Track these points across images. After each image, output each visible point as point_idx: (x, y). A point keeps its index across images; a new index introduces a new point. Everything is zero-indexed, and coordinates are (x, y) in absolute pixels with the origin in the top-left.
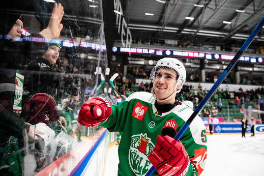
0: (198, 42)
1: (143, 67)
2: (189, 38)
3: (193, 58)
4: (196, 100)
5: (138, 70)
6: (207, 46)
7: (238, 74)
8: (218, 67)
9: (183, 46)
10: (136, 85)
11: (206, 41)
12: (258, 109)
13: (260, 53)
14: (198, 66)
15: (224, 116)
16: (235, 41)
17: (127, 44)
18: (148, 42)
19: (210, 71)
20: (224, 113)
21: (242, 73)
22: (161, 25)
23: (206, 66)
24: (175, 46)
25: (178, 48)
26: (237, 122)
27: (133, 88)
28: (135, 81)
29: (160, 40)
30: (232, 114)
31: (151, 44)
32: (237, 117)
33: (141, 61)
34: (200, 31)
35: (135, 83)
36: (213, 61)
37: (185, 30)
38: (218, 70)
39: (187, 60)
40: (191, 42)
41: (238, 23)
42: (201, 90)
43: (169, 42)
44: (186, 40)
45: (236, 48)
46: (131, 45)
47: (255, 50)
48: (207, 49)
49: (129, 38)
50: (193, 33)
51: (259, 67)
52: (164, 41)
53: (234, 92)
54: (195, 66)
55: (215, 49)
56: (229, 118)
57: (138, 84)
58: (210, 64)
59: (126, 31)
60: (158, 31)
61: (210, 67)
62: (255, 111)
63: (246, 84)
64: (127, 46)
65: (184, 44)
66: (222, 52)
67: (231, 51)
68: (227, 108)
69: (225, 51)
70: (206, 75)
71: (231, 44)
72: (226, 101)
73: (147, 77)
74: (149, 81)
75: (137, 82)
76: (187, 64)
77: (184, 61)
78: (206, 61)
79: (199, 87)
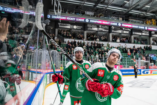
0: (108, 14)
1: (70, 30)
2: (102, 11)
3: (104, 25)
5: (65, 32)
6: (114, 17)
7: (133, 37)
8: (120, 32)
9: (97, 17)
10: (64, 43)
11: (113, 14)
12: (144, 60)
13: (146, 23)
14: (107, 31)
15: (123, 64)
16: (131, 15)
17: (58, 14)
18: (73, 12)
19: (115, 34)
20: (124, 63)
21: (135, 36)
22: (83, 1)
23: (113, 31)
24: (92, 16)
25: (94, 18)
26: (131, 68)
27: (63, 45)
28: (64, 40)
29: (81, 12)
30: (128, 63)
31: (75, 14)
32: (131, 64)
33: (68, 26)
34: (109, 7)
35: (63, 42)
36: (117, 28)
37: (99, 5)
38: (120, 34)
39: (100, 26)
40: (103, 14)
41: (134, 3)
42: (109, 47)
43: (88, 13)
44: (100, 12)
45: (132, 20)
46: (61, 14)
47: (144, 21)
48: (114, 19)
49: (60, 9)
50: (104, 8)
51: (145, 33)
52: (84, 12)
53: (130, 49)
54: (105, 30)
55: (119, 20)
56: (127, 65)
57: (66, 42)
58: (115, 29)
59: (57, 3)
60: (81, 5)
61: (115, 32)
62: (142, 61)
63: (137, 43)
64: (58, 15)
66: (123, 21)
67: (129, 21)
68: (125, 59)
69: (125, 21)
70: (112, 37)
71: (128, 16)
72: (125, 54)
73: (72, 37)
74: (73, 40)
75: (65, 41)
76: (100, 29)
77: (98, 27)
78: (113, 27)
79: (108, 45)
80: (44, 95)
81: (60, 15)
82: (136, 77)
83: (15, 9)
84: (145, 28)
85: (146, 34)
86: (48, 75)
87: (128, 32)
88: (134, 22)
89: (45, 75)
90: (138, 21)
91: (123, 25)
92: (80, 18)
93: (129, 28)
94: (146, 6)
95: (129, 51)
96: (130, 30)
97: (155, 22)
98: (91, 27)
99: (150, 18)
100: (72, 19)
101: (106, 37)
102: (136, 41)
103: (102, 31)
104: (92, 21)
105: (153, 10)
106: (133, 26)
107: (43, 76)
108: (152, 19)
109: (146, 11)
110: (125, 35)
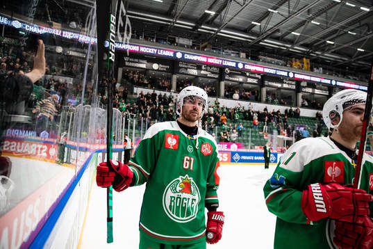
0: (219, 44)
1: (145, 71)
2: (208, 38)
3: (211, 65)
4: (211, 119)
5: (137, 76)
6: (230, 52)
7: (264, 90)
8: (241, 79)
9: (198, 49)
10: (134, 96)
11: (229, 44)
12: (284, 135)
13: (291, 66)
14: (217, 76)
15: (244, 141)
16: (263, 49)
17: (125, 39)
18: (153, 38)
19: (230, 83)
20: (245, 138)
21: (269, 89)
22: (172, 17)
23: (227, 77)
24: (188, 47)
25: (192, 50)
26: (259, 150)
27: (130, 99)
28: (133, 90)
29: (169, 38)
30: (254, 139)
31: (156, 41)
32: (259, 143)
33: (142, 63)
34: (222, 31)
35: (132, 92)
36: (235, 71)
37: (203, 27)
38: (241, 83)
39: (203, 68)
40: (209, 43)
41: (269, 26)
42: (218, 107)
43: (181, 41)
44: (203, 41)
45: (265, 58)
46: (130, 41)
47: (287, 61)
48: (230, 55)
49: (128, 30)
50: (213, 32)
51: (288, 84)
52: (175, 39)
53: (258, 112)
54: (212, 76)
55: (239, 57)
56: (250, 144)
57: (136, 94)
58: (231, 74)
59: (124, 20)
60: (168, 25)
61: (231, 79)
62: (281, 137)
63: (273, 103)
64: (124, 42)
65: (201, 46)
66: (247, 60)
67: (259, 60)
68: (248, 132)
69: (251, 59)
70: (225, 88)
71: (258, 51)
72: (248, 123)
73: (149, 86)
74: (151, 91)
75: (135, 91)
76: (202, 72)
77: (199, 68)
78: (227, 70)
79: (216, 104)
80: (89, 192)
81: (128, 42)
82: (267, 167)
83: (46, 26)
84: (288, 74)
85: (290, 87)
86: (100, 154)
87: (255, 81)
88: (269, 62)
89: (95, 155)
90: (276, 60)
91: (247, 67)
92: (166, 50)
93: (259, 73)
94: (293, 33)
95: (255, 117)
96: (260, 77)
97: (308, 64)
98: (186, 69)
99: (300, 57)
100: (150, 51)
101: (214, 88)
102: (270, 99)
103: (205, 76)
104: (187, 57)
105: (307, 41)
106: (267, 70)
107: (90, 157)
108: (303, 57)
109: (292, 42)
110: (251, 86)
